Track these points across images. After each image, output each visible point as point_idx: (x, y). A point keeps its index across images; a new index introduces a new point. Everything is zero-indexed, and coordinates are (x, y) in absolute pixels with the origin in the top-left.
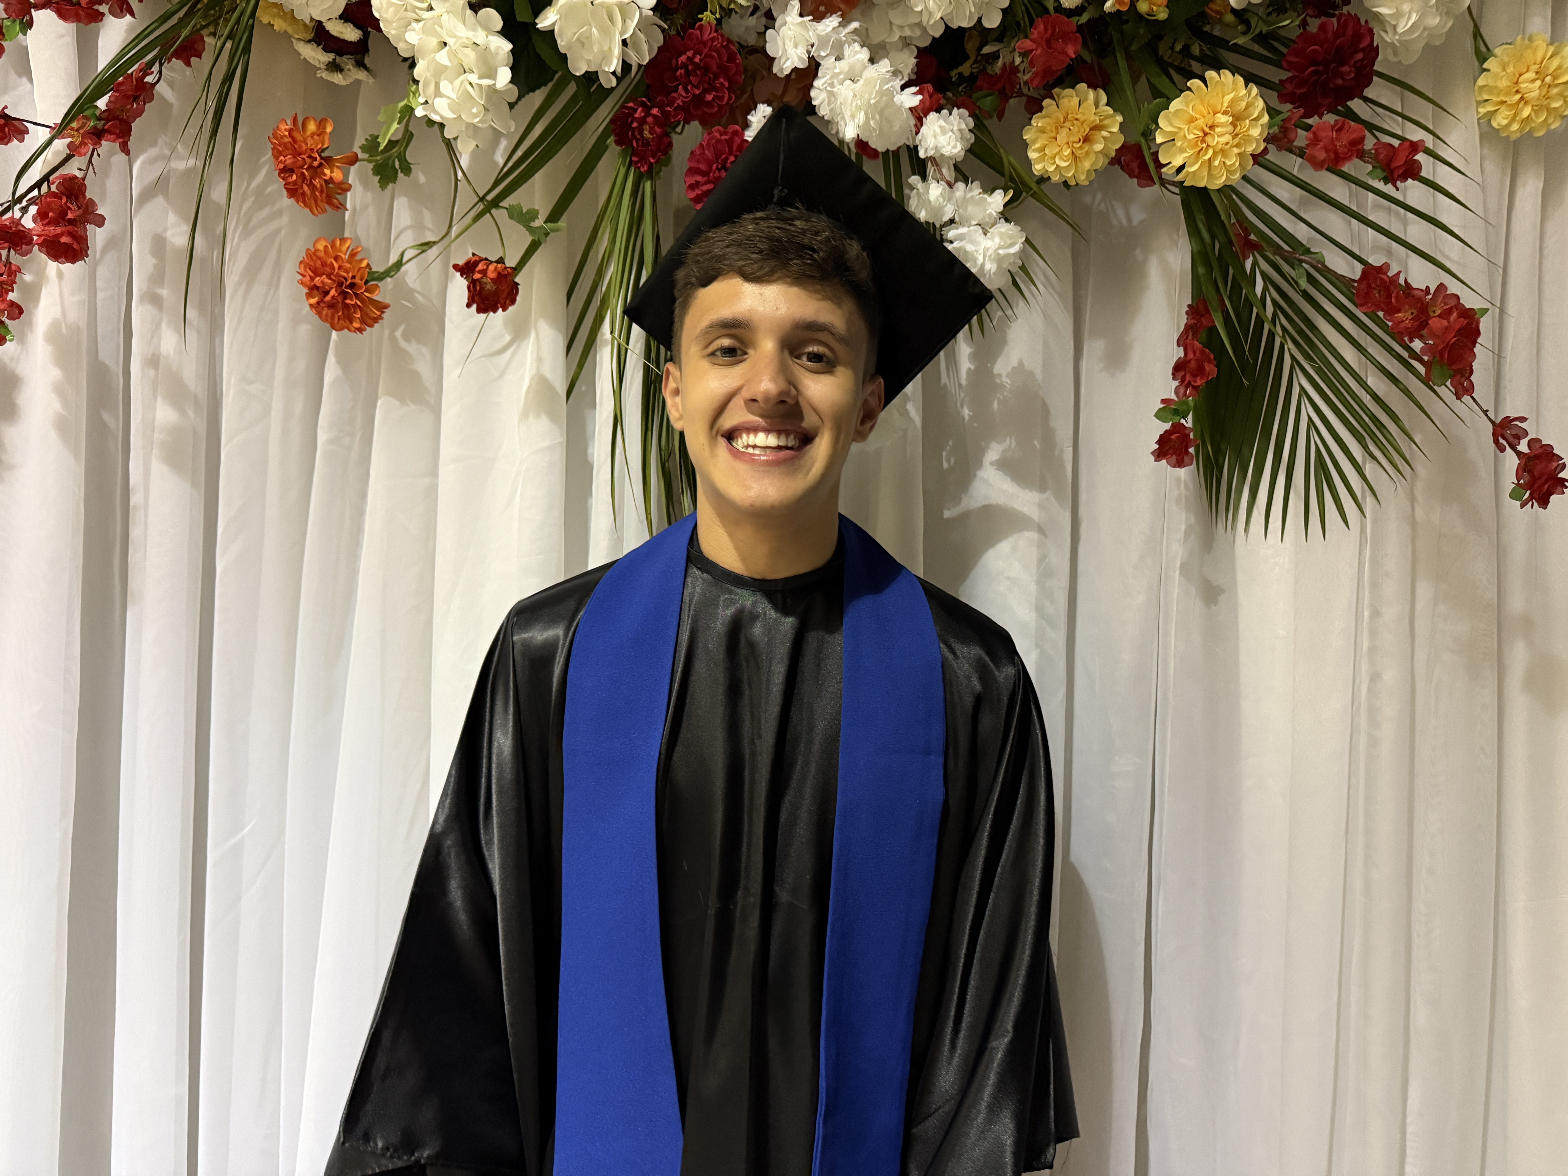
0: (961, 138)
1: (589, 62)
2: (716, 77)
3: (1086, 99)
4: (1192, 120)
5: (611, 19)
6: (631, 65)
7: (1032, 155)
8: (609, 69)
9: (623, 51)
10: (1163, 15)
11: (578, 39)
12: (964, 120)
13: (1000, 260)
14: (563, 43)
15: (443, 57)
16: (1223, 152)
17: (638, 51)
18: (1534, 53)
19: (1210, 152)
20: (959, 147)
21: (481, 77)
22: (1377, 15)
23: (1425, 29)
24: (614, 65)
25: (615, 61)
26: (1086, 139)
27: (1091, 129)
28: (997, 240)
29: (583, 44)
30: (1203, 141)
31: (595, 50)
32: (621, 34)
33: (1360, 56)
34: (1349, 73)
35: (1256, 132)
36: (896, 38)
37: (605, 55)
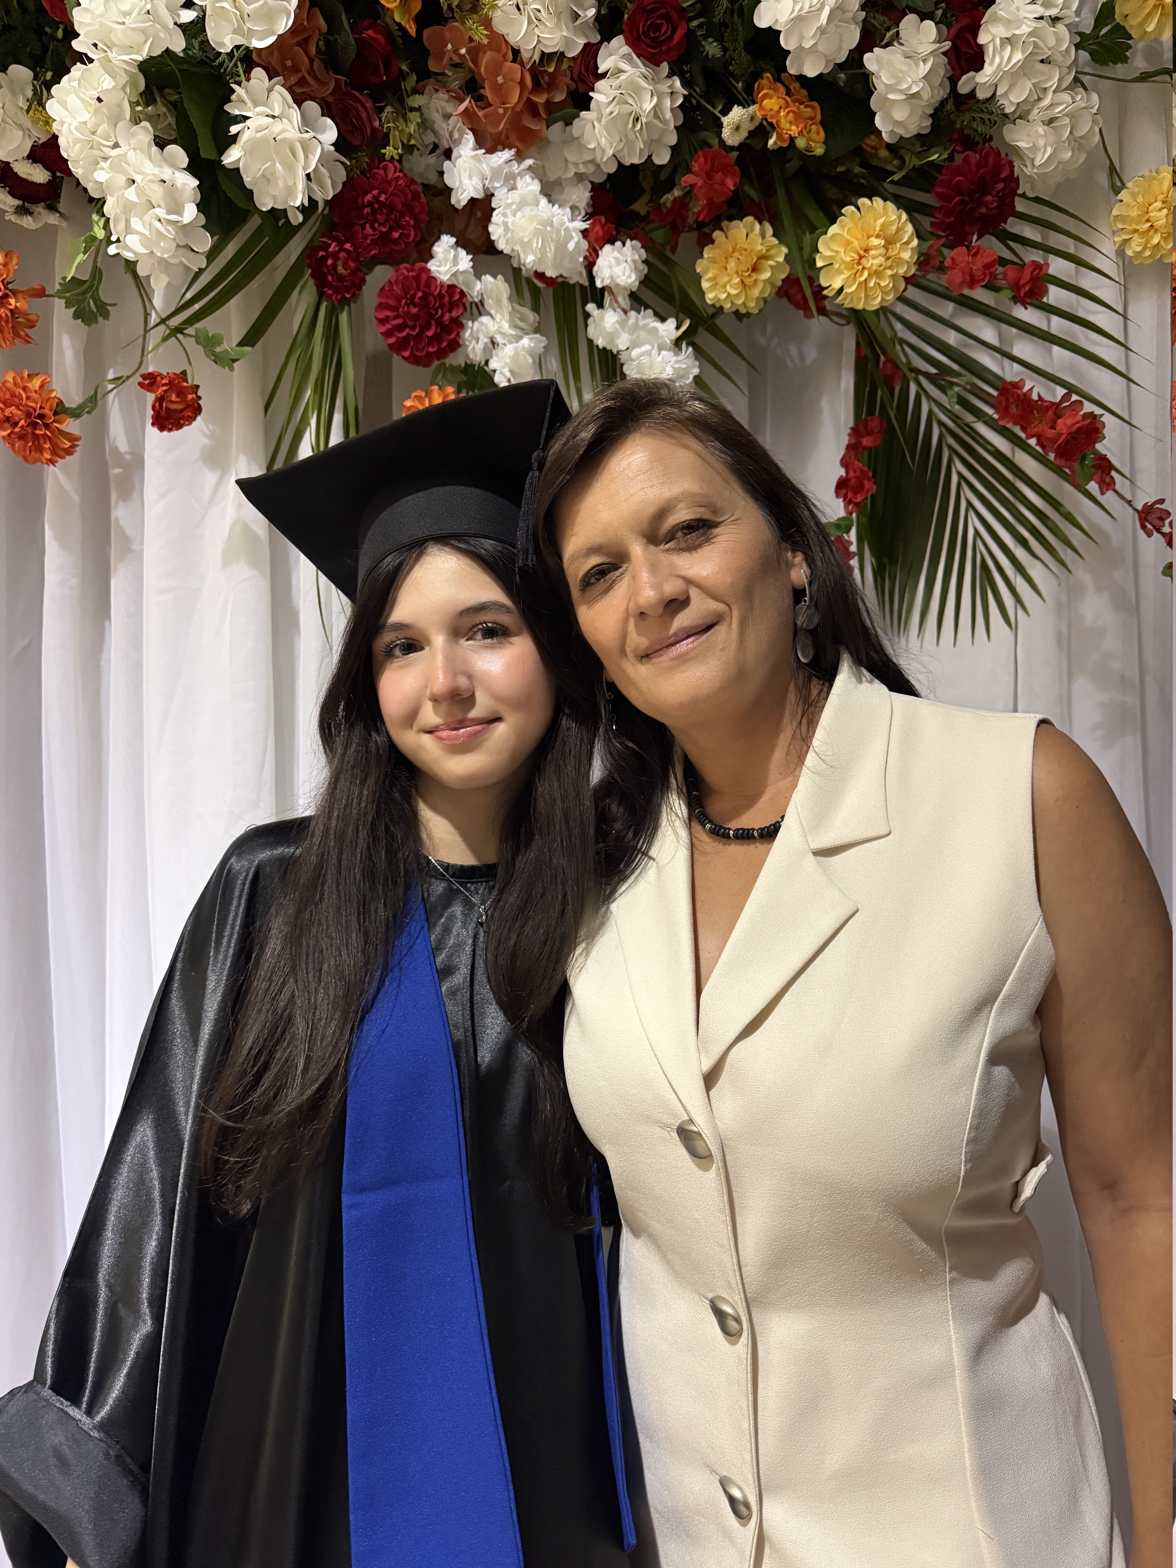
0: (635, 268)
1: (275, 198)
2: (402, 215)
3: (753, 231)
4: (848, 244)
5: (294, 155)
6: (317, 202)
7: (705, 285)
8: (295, 203)
9: (308, 186)
10: (819, 151)
11: (263, 176)
12: (637, 251)
14: (249, 179)
15: (131, 194)
16: (878, 274)
17: (322, 186)
18: (1161, 184)
19: (866, 274)
20: (634, 277)
21: (169, 212)
22: (1016, 150)
23: (1060, 163)
24: (299, 199)
25: (300, 196)
26: (754, 268)
27: (758, 259)
29: (269, 181)
30: (859, 263)
31: (281, 185)
32: (304, 169)
33: (1001, 186)
34: (992, 202)
35: (906, 255)
36: (571, 174)
37: (290, 191)
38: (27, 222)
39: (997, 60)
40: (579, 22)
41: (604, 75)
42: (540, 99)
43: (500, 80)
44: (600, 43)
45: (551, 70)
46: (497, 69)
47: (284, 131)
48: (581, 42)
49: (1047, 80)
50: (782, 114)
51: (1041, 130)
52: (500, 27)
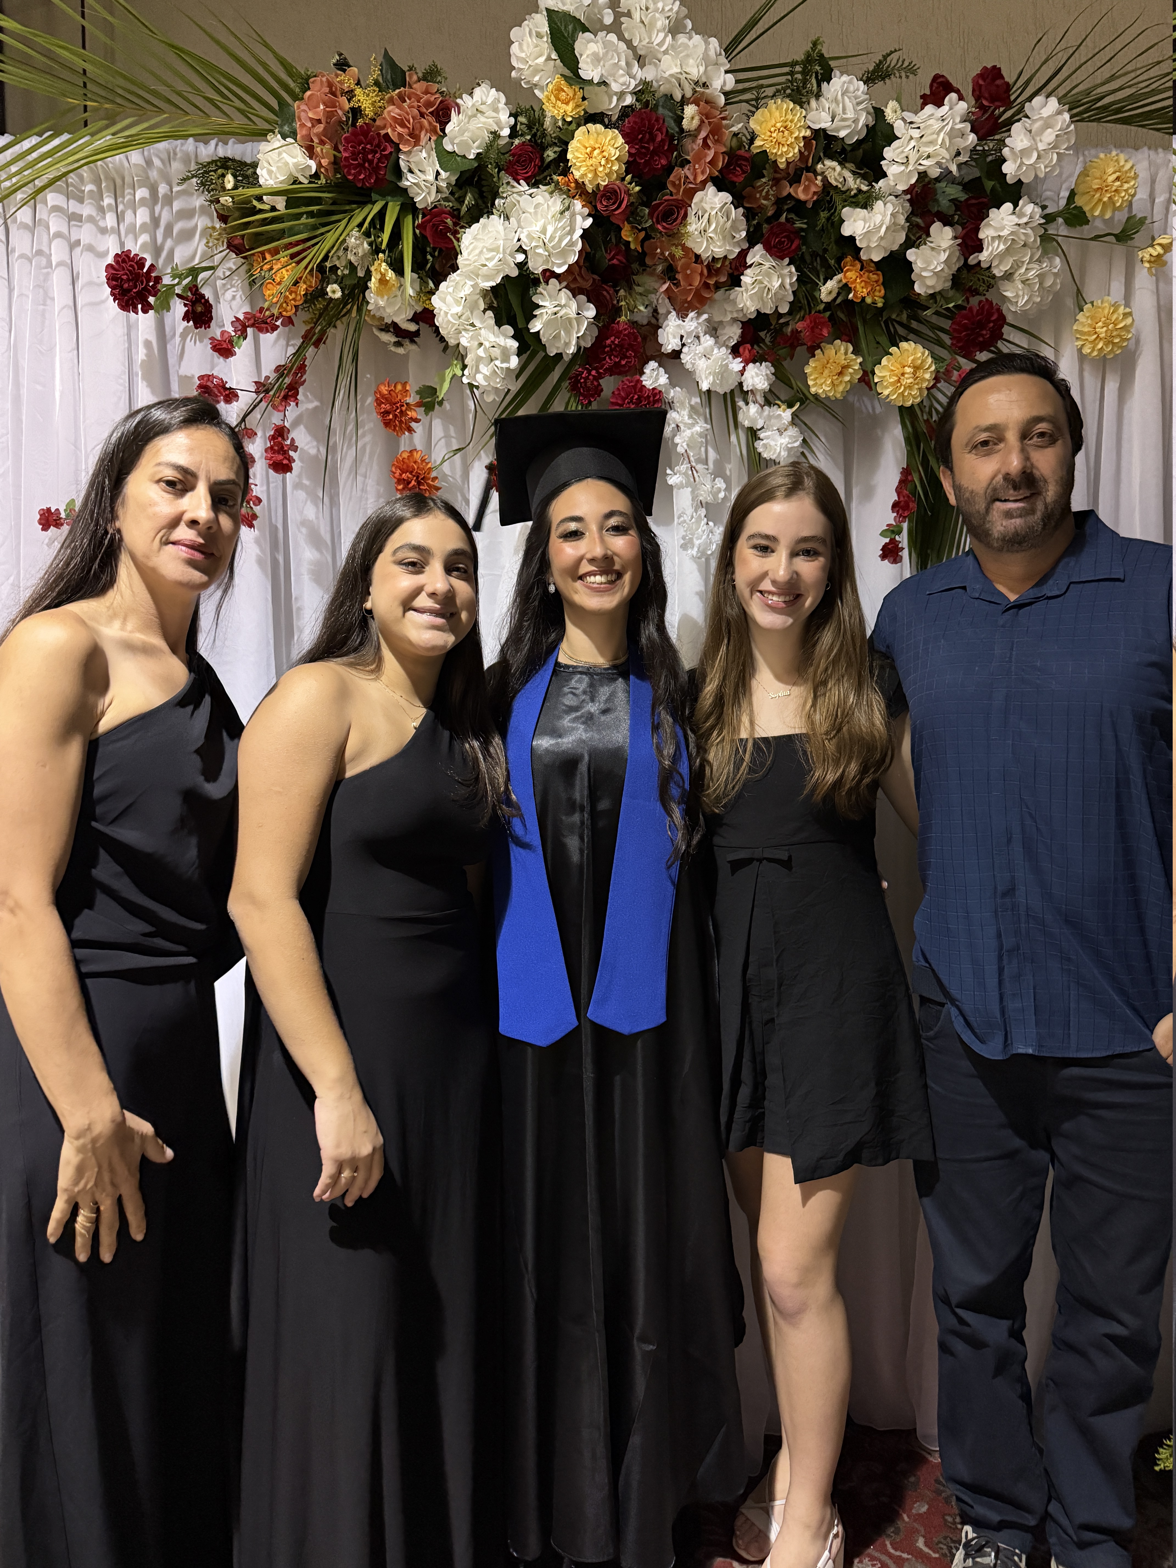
0: (767, 379)
1: (558, 348)
2: (627, 350)
3: (840, 350)
4: (893, 371)
5: (572, 326)
6: (580, 348)
7: (810, 383)
8: (569, 351)
9: (577, 342)
10: (880, 305)
11: (552, 335)
12: (769, 368)
13: (789, 450)
14: (544, 338)
15: (481, 352)
16: (910, 387)
17: (585, 342)
19: (903, 388)
20: (766, 384)
21: (502, 362)
22: (1004, 298)
23: (1034, 303)
24: (572, 350)
25: (573, 348)
26: (840, 374)
27: (842, 368)
28: (787, 439)
29: (555, 340)
30: (899, 381)
31: (562, 343)
32: (577, 333)
34: (987, 334)
35: (927, 376)
36: (728, 318)
37: (567, 344)
38: (401, 351)
39: (990, 248)
40: (735, 240)
41: (751, 266)
42: (711, 282)
43: (689, 272)
44: (749, 248)
45: (719, 266)
46: (686, 266)
47: (566, 314)
48: (737, 250)
49: (1023, 257)
50: (858, 280)
51: (1020, 286)
52: (689, 244)
